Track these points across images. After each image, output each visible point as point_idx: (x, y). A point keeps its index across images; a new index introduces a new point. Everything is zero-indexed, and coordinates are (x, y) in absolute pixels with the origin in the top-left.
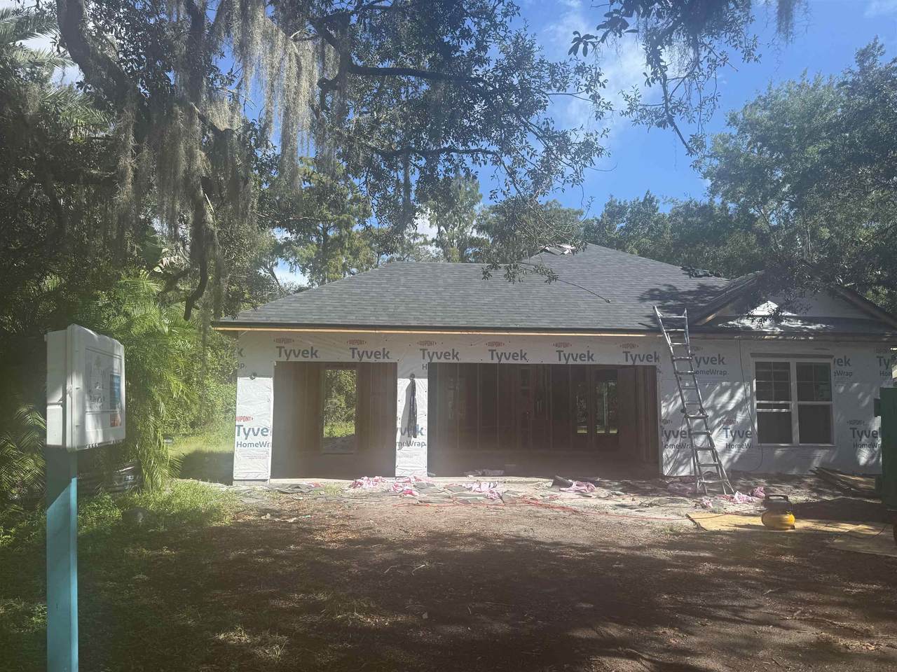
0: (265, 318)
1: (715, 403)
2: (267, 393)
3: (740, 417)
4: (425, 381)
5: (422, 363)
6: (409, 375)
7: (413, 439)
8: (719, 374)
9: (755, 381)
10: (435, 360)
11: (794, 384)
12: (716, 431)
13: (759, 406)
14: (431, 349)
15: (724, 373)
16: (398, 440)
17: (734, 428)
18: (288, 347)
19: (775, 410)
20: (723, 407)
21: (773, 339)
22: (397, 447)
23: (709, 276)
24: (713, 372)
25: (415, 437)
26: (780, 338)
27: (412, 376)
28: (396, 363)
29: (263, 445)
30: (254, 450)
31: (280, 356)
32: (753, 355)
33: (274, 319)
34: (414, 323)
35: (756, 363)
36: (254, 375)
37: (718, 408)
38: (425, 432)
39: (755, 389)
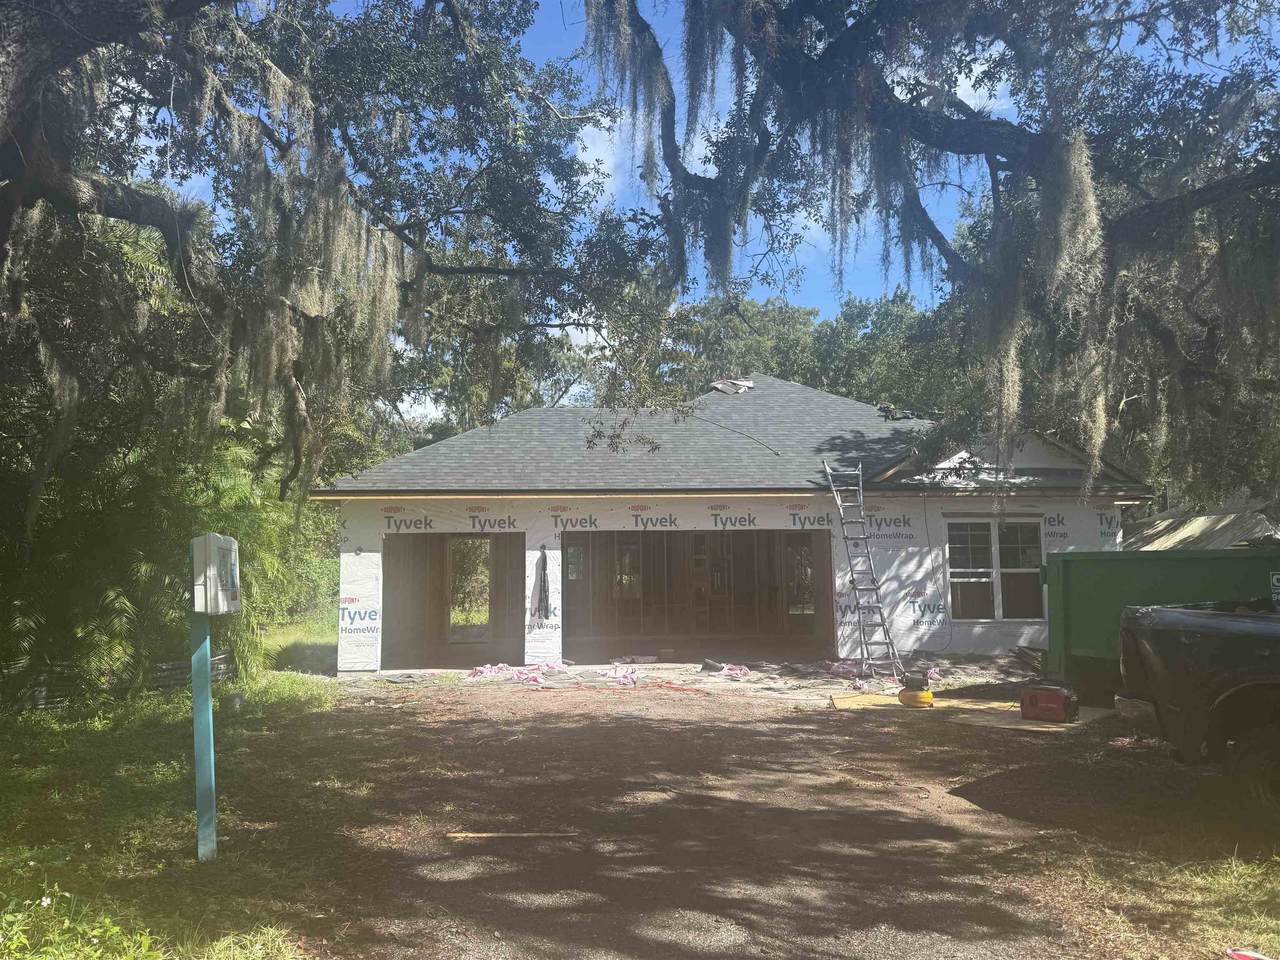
0: (370, 485)
1: (900, 572)
2: (375, 571)
3: (930, 589)
4: (558, 553)
5: (552, 533)
6: (539, 546)
7: (545, 621)
8: (903, 538)
9: (947, 546)
10: (569, 528)
11: (995, 548)
12: (902, 604)
13: (953, 575)
14: (565, 516)
15: (911, 537)
16: (527, 622)
17: (924, 601)
18: (398, 516)
19: (973, 580)
20: (908, 577)
21: (967, 496)
22: (527, 631)
23: (908, 418)
24: (898, 536)
25: (547, 618)
26: (975, 494)
27: (543, 548)
28: (524, 533)
29: (372, 630)
30: (361, 636)
31: (389, 527)
32: (945, 515)
33: (382, 485)
34: (544, 486)
35: (949, 524)
36: (359, 550)
37: (903, 578)
38: (559, 612)
39: (947, 555)
